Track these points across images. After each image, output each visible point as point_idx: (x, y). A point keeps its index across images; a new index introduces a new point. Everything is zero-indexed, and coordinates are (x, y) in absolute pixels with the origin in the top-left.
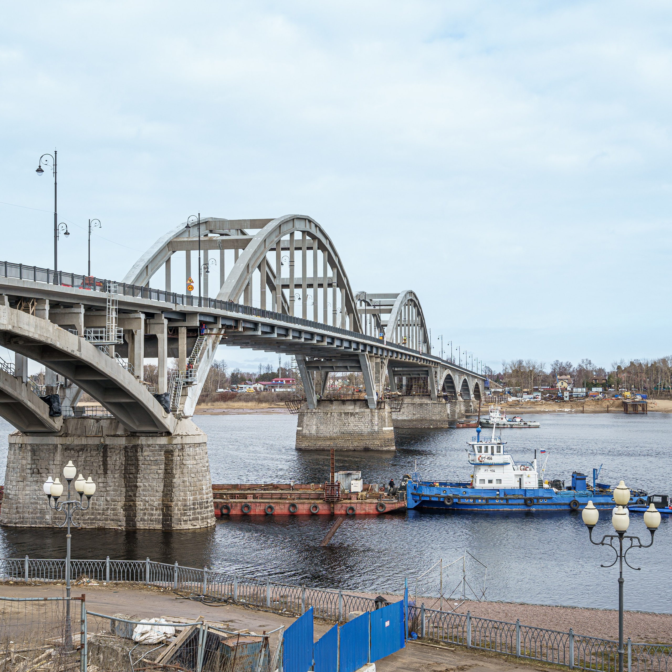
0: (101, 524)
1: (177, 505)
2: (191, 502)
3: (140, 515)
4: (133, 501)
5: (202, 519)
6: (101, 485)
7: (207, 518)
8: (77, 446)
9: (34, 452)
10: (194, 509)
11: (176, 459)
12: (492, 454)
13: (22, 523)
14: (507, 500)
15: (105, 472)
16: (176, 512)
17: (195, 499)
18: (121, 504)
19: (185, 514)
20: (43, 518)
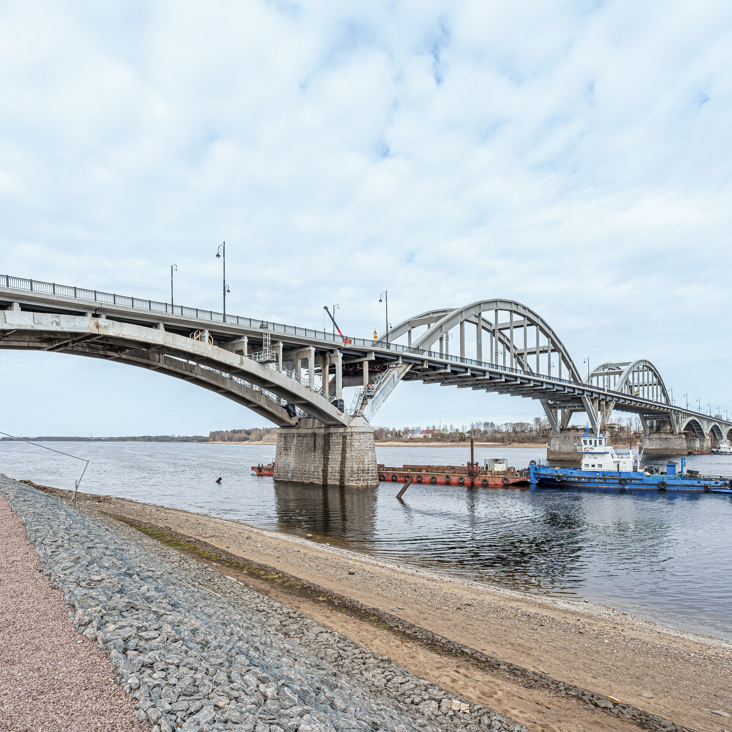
0: (311, 480)
1: (347, 470)
2: (356, 469)
3: (329, 475)
4: (326, 467)
5: (364, 480)
6: (313, 457)
7: (367, 480)
8: (303, 434)
9: (285, 437)
10: (358, 473)
11: (348, 441)
12: (595, 446)
13: (279, 478)
14: (605, 479)
15: (315, 450)
16: (347, 474)
17: (359, 467)
18: (321, 469)
19: (352, 476)
20: (287, 475)
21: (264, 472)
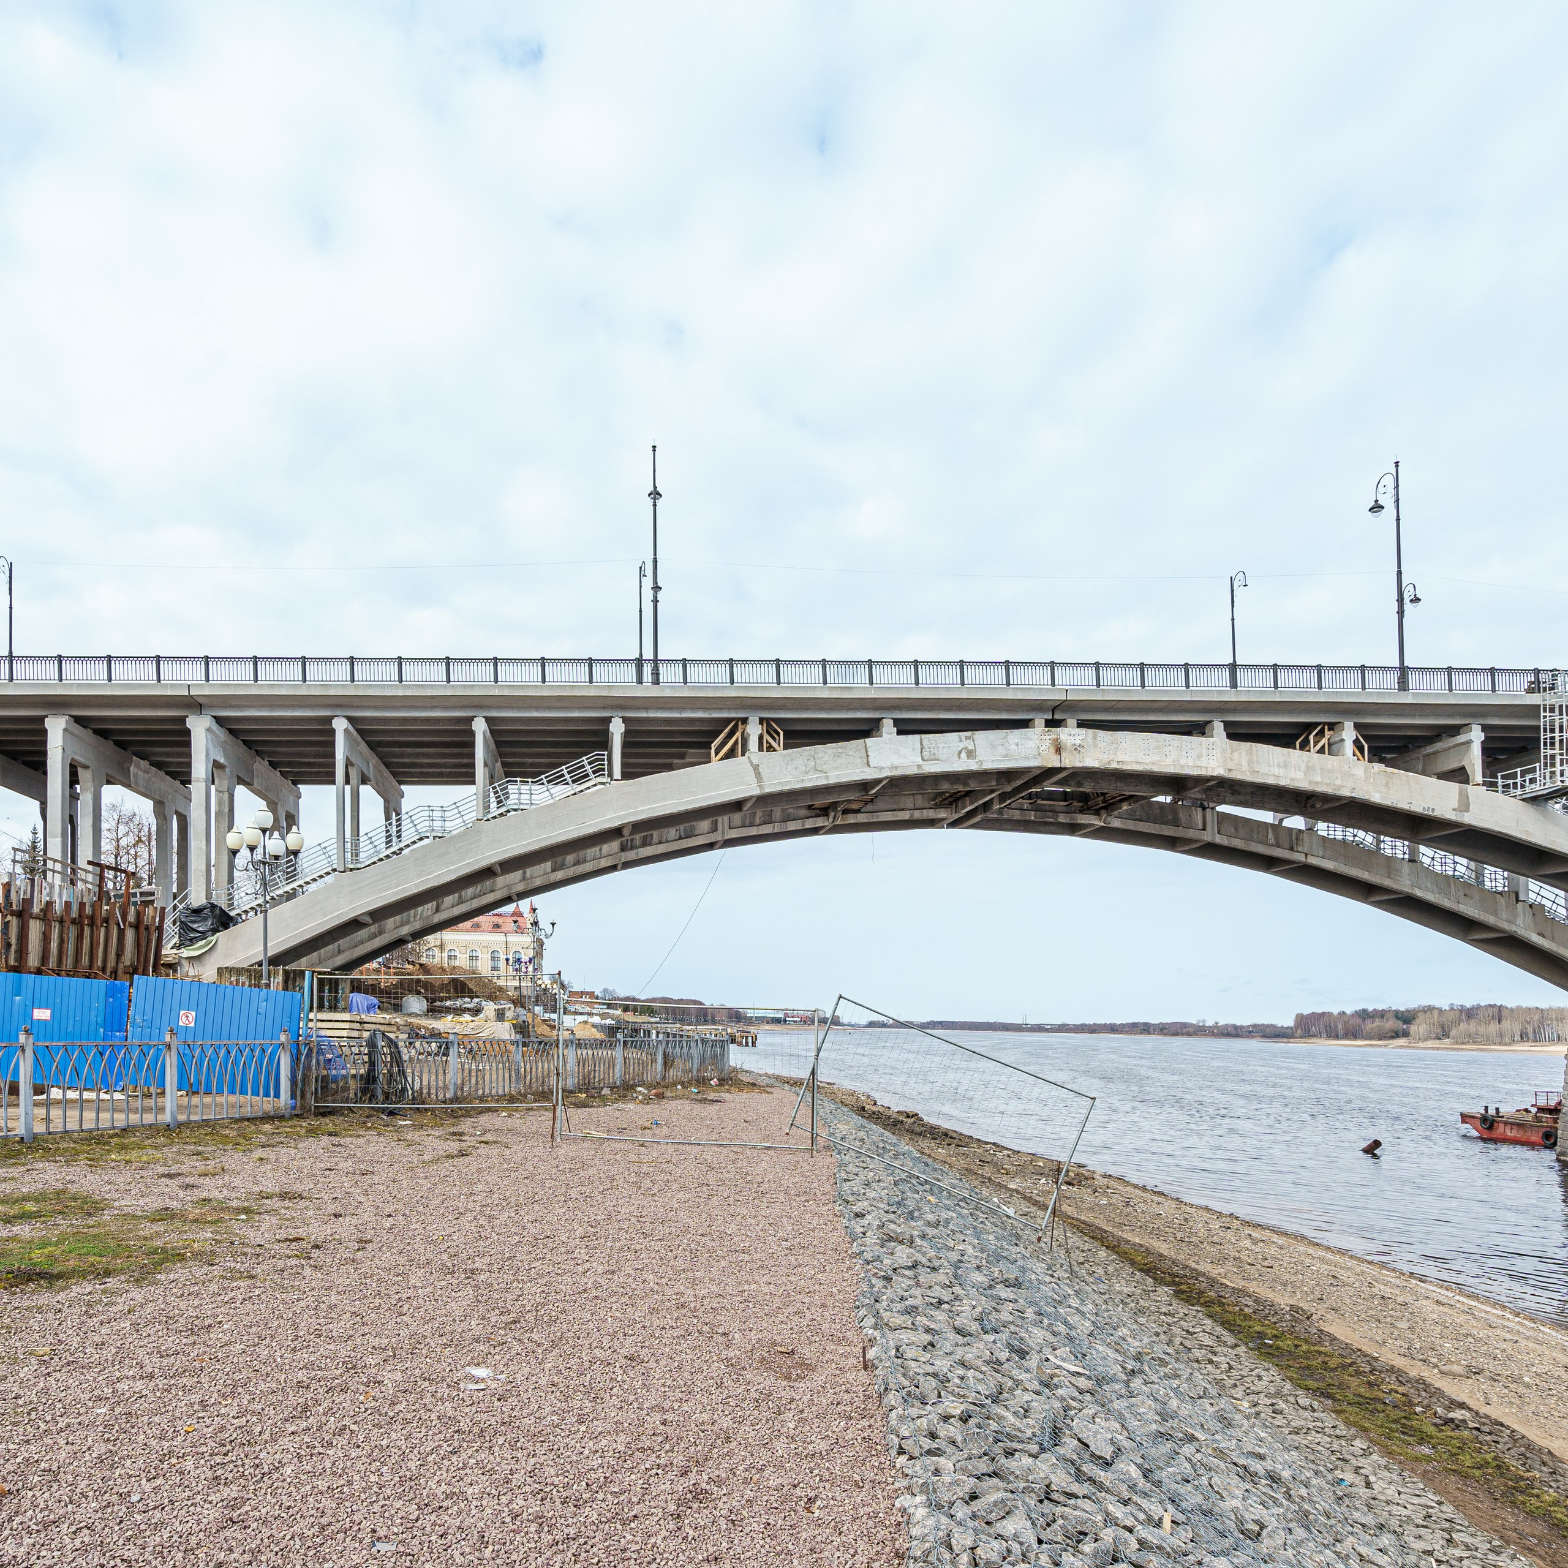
21: (1500, 1130)
